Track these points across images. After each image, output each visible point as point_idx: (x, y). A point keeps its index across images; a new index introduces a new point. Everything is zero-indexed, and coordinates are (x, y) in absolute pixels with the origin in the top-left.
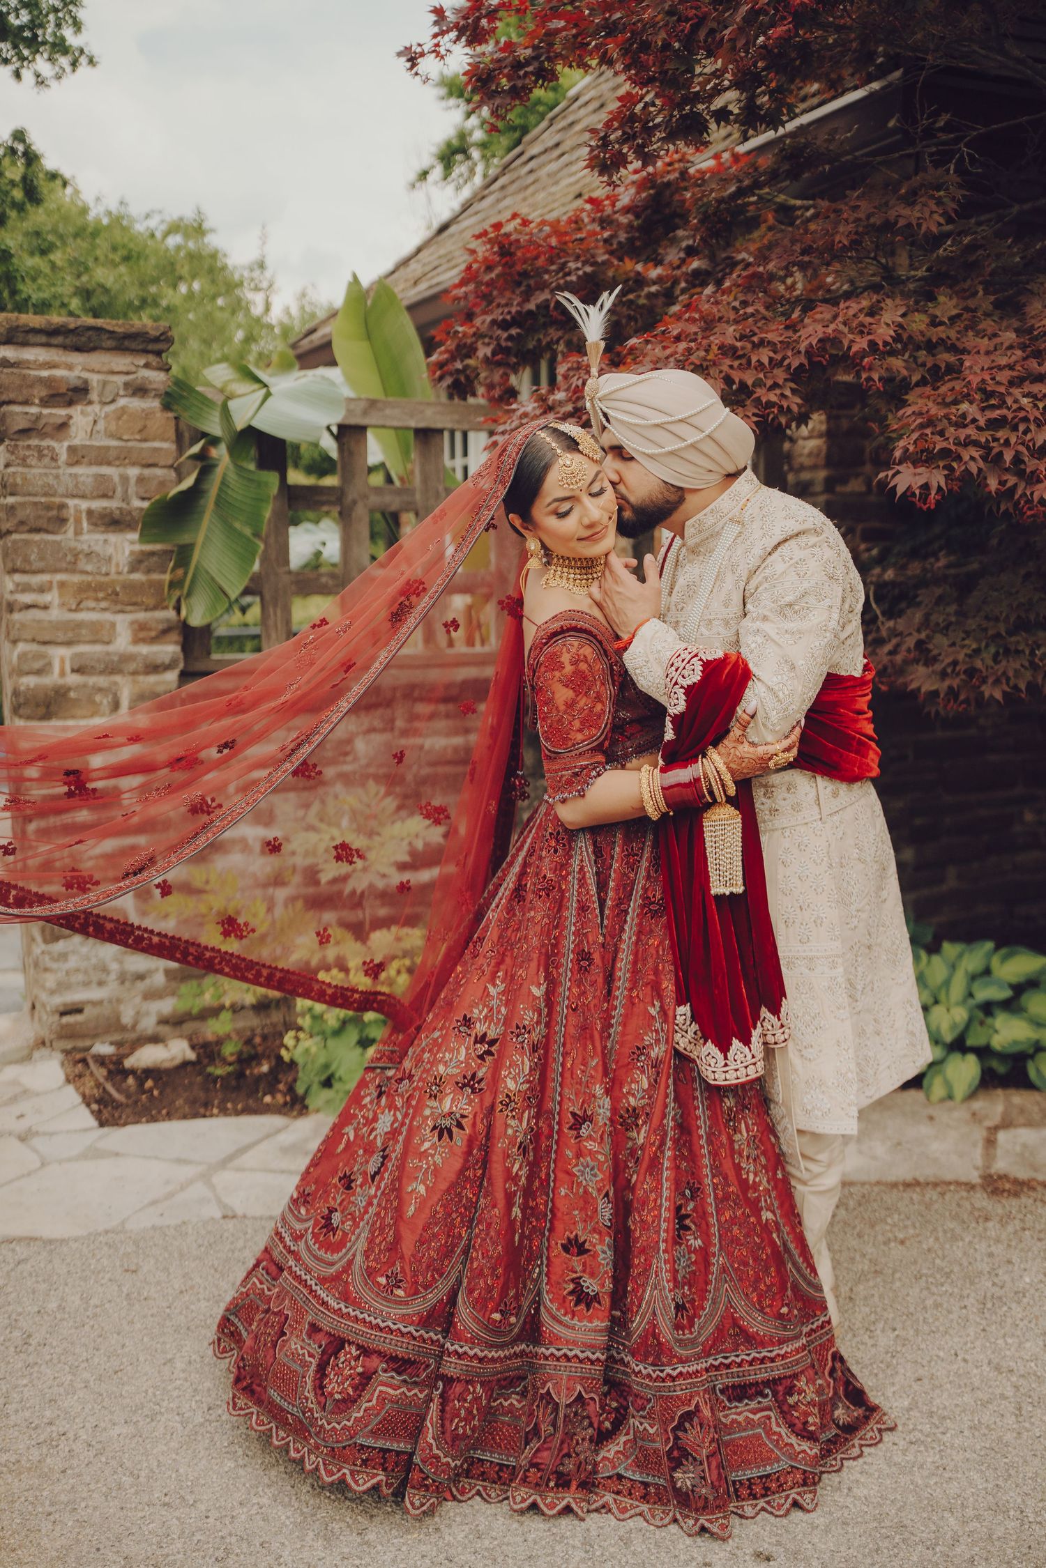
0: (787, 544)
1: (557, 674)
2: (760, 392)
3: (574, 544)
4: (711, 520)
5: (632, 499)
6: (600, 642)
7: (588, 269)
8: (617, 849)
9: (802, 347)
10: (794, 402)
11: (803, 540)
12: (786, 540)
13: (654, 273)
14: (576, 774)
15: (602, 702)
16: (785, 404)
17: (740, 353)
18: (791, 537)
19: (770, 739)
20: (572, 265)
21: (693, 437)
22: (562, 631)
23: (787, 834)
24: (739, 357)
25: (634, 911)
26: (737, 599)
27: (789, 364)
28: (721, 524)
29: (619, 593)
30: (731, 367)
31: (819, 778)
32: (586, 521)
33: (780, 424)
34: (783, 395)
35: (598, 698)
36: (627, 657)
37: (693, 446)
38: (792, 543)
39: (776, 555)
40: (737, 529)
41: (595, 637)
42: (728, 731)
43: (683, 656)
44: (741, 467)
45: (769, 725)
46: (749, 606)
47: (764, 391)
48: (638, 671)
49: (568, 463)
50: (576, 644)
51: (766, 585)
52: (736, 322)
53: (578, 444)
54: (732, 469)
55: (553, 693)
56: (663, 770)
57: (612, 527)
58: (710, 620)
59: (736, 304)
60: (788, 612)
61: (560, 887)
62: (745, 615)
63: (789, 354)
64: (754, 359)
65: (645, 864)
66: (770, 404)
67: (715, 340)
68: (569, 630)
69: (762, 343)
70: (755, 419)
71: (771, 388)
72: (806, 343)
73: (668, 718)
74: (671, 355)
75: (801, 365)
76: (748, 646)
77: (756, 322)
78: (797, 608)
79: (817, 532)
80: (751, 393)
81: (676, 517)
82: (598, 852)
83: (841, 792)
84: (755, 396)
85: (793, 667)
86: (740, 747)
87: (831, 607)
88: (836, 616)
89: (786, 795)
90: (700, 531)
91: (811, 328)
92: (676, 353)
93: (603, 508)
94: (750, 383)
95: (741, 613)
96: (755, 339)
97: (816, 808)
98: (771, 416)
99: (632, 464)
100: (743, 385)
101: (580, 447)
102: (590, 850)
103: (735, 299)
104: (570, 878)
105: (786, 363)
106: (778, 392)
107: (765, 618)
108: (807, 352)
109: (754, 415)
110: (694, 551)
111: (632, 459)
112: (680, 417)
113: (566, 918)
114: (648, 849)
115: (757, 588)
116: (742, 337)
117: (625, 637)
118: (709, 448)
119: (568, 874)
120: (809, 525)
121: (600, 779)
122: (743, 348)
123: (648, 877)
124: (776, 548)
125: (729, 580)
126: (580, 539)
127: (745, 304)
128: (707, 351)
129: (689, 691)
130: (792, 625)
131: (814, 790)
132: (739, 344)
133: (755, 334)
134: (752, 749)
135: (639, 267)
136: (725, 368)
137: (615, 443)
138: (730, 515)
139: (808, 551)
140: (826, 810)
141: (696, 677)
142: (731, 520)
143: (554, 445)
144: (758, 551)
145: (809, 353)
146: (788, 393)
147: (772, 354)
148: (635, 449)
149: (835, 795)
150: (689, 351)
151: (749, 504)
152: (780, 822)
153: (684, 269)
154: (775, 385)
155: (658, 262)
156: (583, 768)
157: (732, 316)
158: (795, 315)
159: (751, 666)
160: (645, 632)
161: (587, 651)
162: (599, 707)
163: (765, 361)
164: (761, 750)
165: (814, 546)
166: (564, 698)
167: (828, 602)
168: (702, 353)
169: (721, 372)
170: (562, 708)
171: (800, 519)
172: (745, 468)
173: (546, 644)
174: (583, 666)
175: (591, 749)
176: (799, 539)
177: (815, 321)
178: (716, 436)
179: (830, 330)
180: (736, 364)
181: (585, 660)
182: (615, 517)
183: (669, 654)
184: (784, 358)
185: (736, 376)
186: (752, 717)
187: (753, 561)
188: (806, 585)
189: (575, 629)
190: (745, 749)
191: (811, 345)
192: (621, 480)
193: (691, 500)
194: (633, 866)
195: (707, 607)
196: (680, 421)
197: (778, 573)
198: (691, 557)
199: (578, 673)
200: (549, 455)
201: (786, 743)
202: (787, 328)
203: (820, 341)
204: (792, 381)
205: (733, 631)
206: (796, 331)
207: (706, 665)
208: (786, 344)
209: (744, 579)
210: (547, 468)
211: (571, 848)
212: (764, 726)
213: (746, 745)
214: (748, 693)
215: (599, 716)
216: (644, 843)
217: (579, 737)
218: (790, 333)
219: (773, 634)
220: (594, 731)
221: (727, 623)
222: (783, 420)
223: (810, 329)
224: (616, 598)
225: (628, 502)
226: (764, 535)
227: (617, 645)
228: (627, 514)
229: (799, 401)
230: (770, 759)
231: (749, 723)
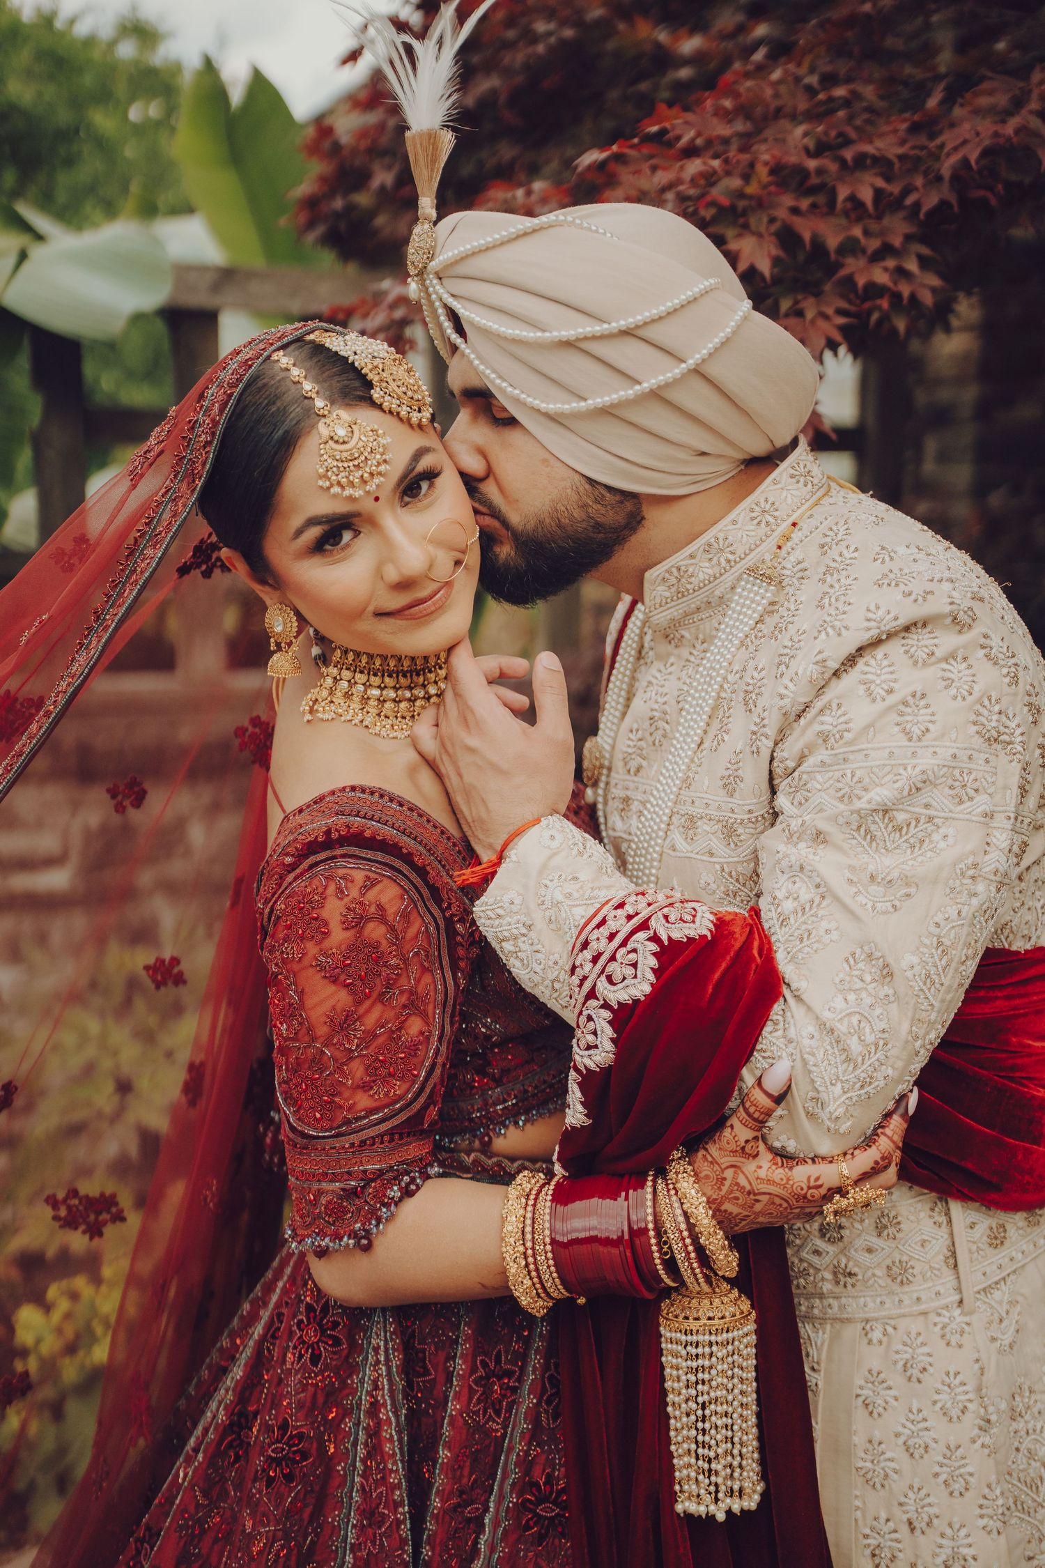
0: (879, 652)
1: (312, 949)
2: (853, 265)
3: (367, 625)
4: (704, 569)
5: (515, 518)
6: (422, 872)
7: (568, 33)
8: (460, 1366)
9: (946, 167)
10: (926, 285)
11: (921, 641)
12: (876, 643)
13: (690, 45)
14: (353, 1193)
15: (424, 1015)
16: (905, 290)
17: (814, 180)
18: (890, 636)
19: (825, 1147)
20: (541, 27)
21: (658, 373)
22: (327, 842)
23: (876, 1335)
24: (812, 191)
25: (496, 1523)
26: (753, 776)
27: (917, 205)
28: (729, 578)
29: (472, 750)
30: (795, 211)
31: (956, 1208)
32: (392, 575)
33: (894, 331)
34: (901, 273)
35: (415, 1005)
36: (483, 910)
37: (657, 395)
38: (894, 648)
39: (854, 675)
40: (765, 594)
41: (408, 858)
42: (720, 1122)
43: (612, 925)
44: (783, 439)
45: (824, 1115)
46: (782, 801)
47: (862, 262)
48: (508, 946)
49: (341, 432)
50: (359, 876)
51: (822, 755)
52: (812, 116)
53: (369, 385)
54: (758, 447)
55: (301, 994)
56: (563, 1196)
57: (466, 585)
58: (692, 819)
59: (813, 80)
60: (879, 828)
61: (322, 1449)
62: (776, 815)
63: (919, 181)
64: (843, 193)
65: (528, 1401)
66: (874, 290)
67: (765, 154)
68: (345, 840)
69: (861, 162)
70: (841, 320)
71: (877, 257)
72: (954, 159)
73: (573, 1074)
74: (670, 186)
75: (944, 204)
76: (776, 902)
77: (850, 119)
78: (901, 817)
79: (957, 623)
80: (834, 267)
81: (624, 558)
82: (413, 1366)
83: (1012, 1231)
84: (843, 272)
85: (887, 973)
86: (750, 1167)
87: (989, 815)
88: (1002, 839)
89: (874, 1241)
90: (681, 594)
91: (967, 126)
92: (679, 181)
93: (436, 542)
94: (833, 242)
95: (763, 810)
96: (848, 154)
97: (948, 1277)
98: (875, 316)
99: (514, 436)
100: (818, 247)
101: (376, 394)
102: (395, 1363)
103: (812, 70)
104: (348, 1424)
105: (909, 201)
106: (891, 263)
107: (819, 837)
108: (956, 178)
109: (840, 312)
110: (669, 635)
111: (511, 422)
112: (622, 324)
113: (335, 1530)
114: (535, 1360)
115: (802, 759)
116: (820, 149)
117: (486, 856)
118: (698, 399)
119: (346, 1412)
120: (937, 605)
121: (410, 1205)
122: (820, 171)
123: (534, 1436)
124: (851, 661)
125: (739, 725)
126: (381, 614)
127: (829, 80)
128: (746, 178)
129: (623, 1016)
130: (888, 861)
131: (943, 1233)
132: (812, 164)
133: (848, 142)
134: (779, 1174)
135: (663, 36)
136: (782, 213)
137: (474, 382)
138: (750, 561)
139: (933, 672)
140: (973, 1279)
141: (641, 987)
142: (751, 570)
143: (308, 386)
144: (805, 667)
145: (961, 176)
146: (912, 266)
147: (880, 183)
148: (517, 400)
149: (997, 1239)
150: (710, 179)
151: (797, 535)
152: (859, 1303)
153: (741, 39)
154: (886, 251)
155: (699, 26)
156: (368, 1178)
157: (803, 105)
158: (932, 103)
159: (781, 958)
160: (526, 851)
161: (388, 894)
162: (415, 1026)
163: (867, 195)
164: (801, 1174)
165: (951, 656)
166: (326, 1007)
167: (982, 803)
168: (736, 182)
169: (772, 220)
170: (322, 1030)
171: (917, 587)
172: (794, 443)
173: (292, 867)
174: (375, 931)
175: (391, 1132)
176: (913, 638)
177: (977, 112)
178: (713, 370)
179: (1009, 129)
180: (805, 204)
181: (382, 917)
182: (473, 558)
183: (580, 914)
184: (907, 191)
185: (806, 229)
186: (779, 1099)
187: (793, 691)
188: (926, 761)
189: (357, 839)
190: (763, 1170)
191: (965, 162)
192: (489, 472)
193: (658, 524)
194: (499, 1407)
195: (687, 783)
196: (626, 333)
197: (856, 726)
198: (663, 647)
199: (362, 949)
200: (295, 411)
201: (865, 1159)
202: (915, 128)
203: (986, 153)
204: (923, 240)
205: (745, 850)
206: (932, 137)
207: (668, 952)
208: (912, 163)
209: (772, 731)
210: (288, 444)
211: (355, 1348)
212: (811, 1116)
213: (765, 1158)
214: (770, 1037)
215: (413, 1049)
216: (527, 1342)
217: (363, 1101)
218: (922, 139)
219: (836, 880)
220: (399, 1088)
221: (729, 833)
222: (901, 324)
223: (965, 130)
224: (464, 760)
225: (505, 523)
226: (823, 627)
227: (468, 875)
228: (505, 551)
229: (935, 281)
230: (827, 1198)
231: (769, 1113)
